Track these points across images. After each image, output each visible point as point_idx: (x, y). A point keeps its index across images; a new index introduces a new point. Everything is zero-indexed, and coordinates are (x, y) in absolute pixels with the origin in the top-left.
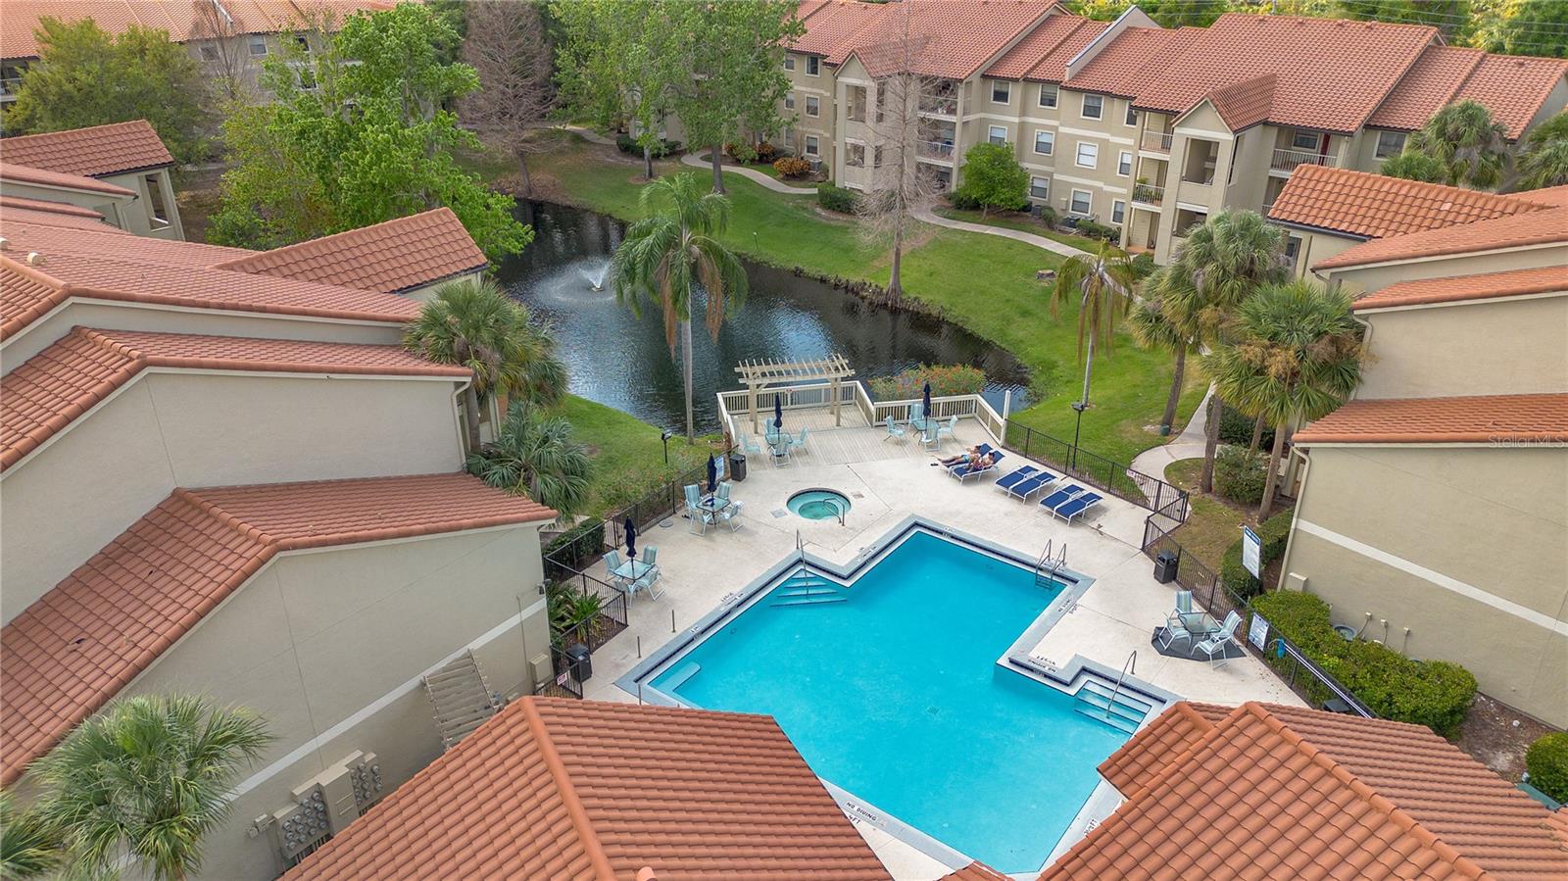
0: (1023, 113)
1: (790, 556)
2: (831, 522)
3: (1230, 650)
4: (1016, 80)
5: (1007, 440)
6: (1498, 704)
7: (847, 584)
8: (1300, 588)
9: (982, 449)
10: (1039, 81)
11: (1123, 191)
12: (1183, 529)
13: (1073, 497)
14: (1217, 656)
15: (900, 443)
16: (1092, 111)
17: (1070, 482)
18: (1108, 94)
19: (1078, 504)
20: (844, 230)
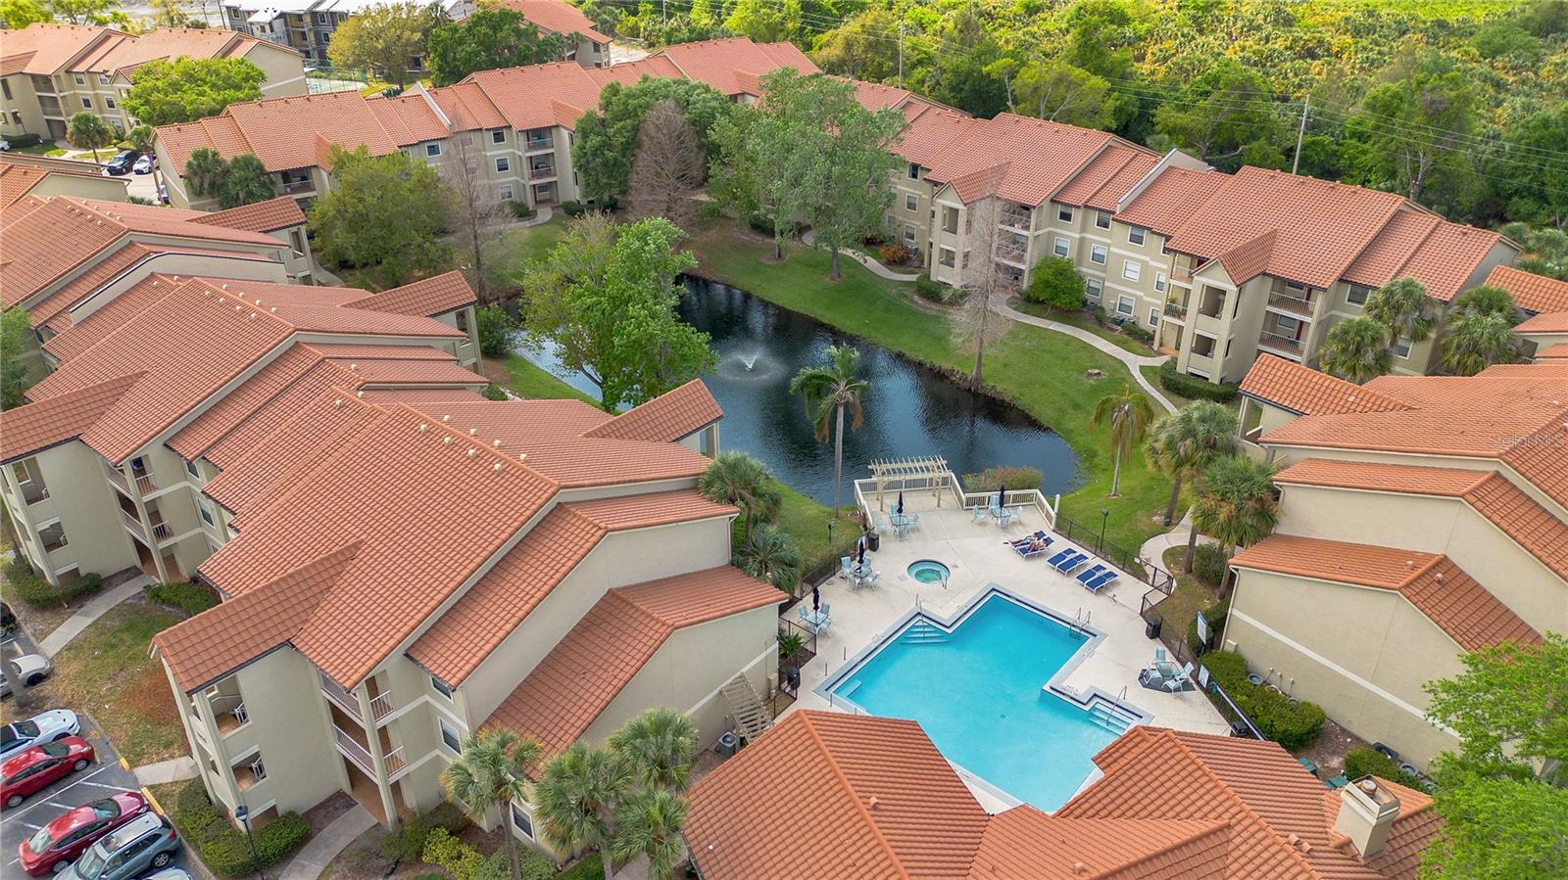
0: (1083, 229)
1: (912, 611)
2: (936, 586)
3: (1186, 686)
4: (1079, 207)
5: (1057, 525)
6: (1341, 727)
7: (950, 631)
8: (1232, 649)
9: (1039, 535)
10: (1097, 209)
11: (1158, 303)
12: (1170, 600)
13: (1098, 574)
14: (1177, 690)
15: (982, 524)
16: (1136, 239)
17: (1099, 561)
18: (1149, 229)
19: (1101, 580)
20: (936, 319)
